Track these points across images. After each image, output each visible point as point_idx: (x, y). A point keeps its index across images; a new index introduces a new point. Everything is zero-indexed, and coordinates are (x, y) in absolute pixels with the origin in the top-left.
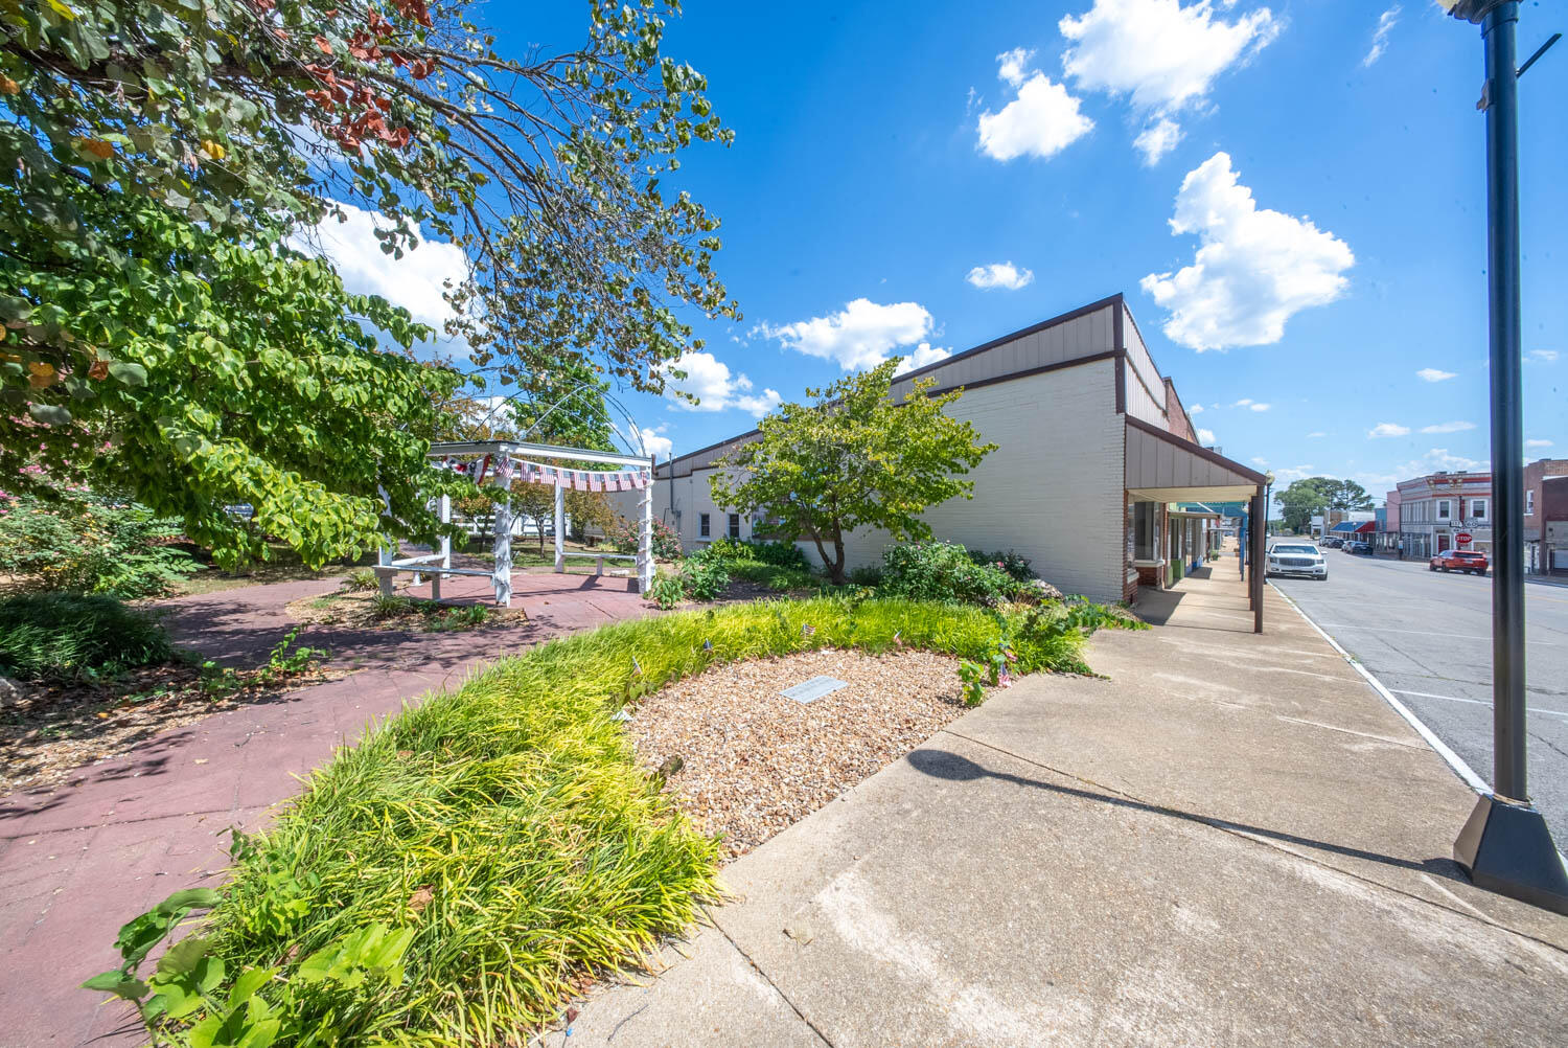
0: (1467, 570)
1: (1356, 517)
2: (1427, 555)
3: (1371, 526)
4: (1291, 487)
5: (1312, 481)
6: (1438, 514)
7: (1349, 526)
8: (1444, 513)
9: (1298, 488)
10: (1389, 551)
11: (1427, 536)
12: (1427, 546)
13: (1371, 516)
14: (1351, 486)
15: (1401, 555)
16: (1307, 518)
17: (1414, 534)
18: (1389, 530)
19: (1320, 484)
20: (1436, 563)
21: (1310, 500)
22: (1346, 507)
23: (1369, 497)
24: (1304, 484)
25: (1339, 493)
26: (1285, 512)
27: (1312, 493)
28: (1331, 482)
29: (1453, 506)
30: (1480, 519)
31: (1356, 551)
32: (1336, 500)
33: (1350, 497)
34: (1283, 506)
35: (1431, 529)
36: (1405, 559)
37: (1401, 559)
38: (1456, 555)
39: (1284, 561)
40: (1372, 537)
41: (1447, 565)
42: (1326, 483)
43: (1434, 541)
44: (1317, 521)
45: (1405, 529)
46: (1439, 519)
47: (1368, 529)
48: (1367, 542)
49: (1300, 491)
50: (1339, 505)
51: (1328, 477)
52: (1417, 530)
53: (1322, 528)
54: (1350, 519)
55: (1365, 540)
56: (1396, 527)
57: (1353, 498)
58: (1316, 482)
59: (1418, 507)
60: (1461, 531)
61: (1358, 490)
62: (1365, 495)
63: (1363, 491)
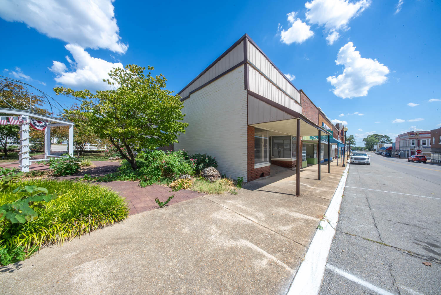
0: (420, 161)
1: (386, 145)
2: (408, 156)
3: (391, 148)
4: (368, 137)
5: (374, 135)
6: (411, 144)
7: (384, 148)
8: (413, 144)
9: (370, 137)
10: (397, 155)
11: (408, 151)
12: (408, 154)
13: (391, 145)
14: (386, 136)
15: (400, 157)
16: (372, 146)
17: (404, 150)
18: (396, 149)
19: (376, 136)
20: (410, 159)
21: (373, 141)
22: (384, 143)
23: (391, 140)
24: (372, 136)
25: (382, 139)
26: (366, 144)
27: (374, 139)
28: (380, 135)
29: (416, 142)
30: (424, 146)
31: (386, 156)
32: (381, 141)
33: (385, 140)
34: (365, 143)
35: (409, 149)
36: (401, 158)
37: (399, 158)
38: (416, 157)
39: (356, 159)
40: (391, 151)
41: (413, 160)
42: (378, 136)
43: (410, 153)
44: (375, 147)
45: (401, 149)
46: (411, 145)
47: (390, 149)
48: (389, 153)
49: (370, 138)
50: (382, 142)
51: (379, 134)
52: (405, 149)
53: (377, 149)
54: (385, 146)
55: (389, 152)
56: (398, 149)
57: (386, 140)
58: (375, 135)
59: (405, 142)
60: (418, 149)
61: (388, 138)
62: (390, 139)
63: (389, 138)
